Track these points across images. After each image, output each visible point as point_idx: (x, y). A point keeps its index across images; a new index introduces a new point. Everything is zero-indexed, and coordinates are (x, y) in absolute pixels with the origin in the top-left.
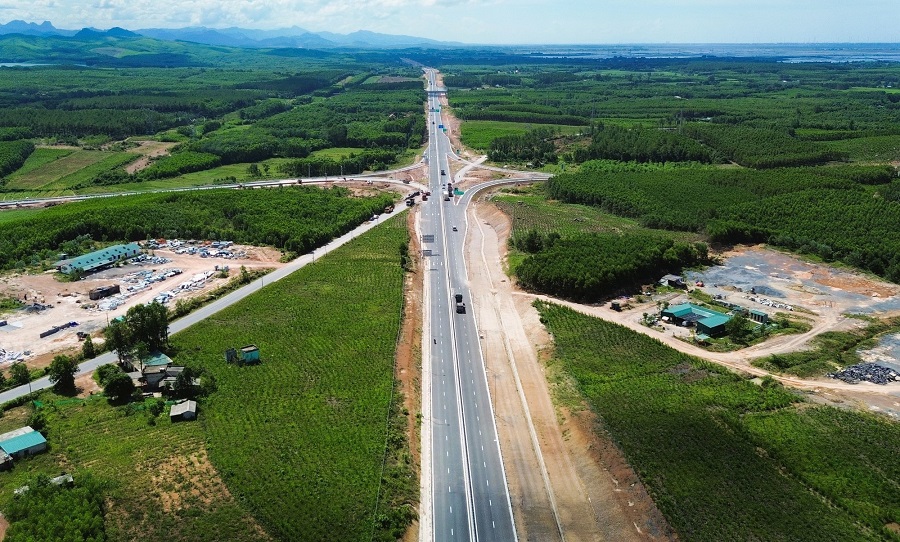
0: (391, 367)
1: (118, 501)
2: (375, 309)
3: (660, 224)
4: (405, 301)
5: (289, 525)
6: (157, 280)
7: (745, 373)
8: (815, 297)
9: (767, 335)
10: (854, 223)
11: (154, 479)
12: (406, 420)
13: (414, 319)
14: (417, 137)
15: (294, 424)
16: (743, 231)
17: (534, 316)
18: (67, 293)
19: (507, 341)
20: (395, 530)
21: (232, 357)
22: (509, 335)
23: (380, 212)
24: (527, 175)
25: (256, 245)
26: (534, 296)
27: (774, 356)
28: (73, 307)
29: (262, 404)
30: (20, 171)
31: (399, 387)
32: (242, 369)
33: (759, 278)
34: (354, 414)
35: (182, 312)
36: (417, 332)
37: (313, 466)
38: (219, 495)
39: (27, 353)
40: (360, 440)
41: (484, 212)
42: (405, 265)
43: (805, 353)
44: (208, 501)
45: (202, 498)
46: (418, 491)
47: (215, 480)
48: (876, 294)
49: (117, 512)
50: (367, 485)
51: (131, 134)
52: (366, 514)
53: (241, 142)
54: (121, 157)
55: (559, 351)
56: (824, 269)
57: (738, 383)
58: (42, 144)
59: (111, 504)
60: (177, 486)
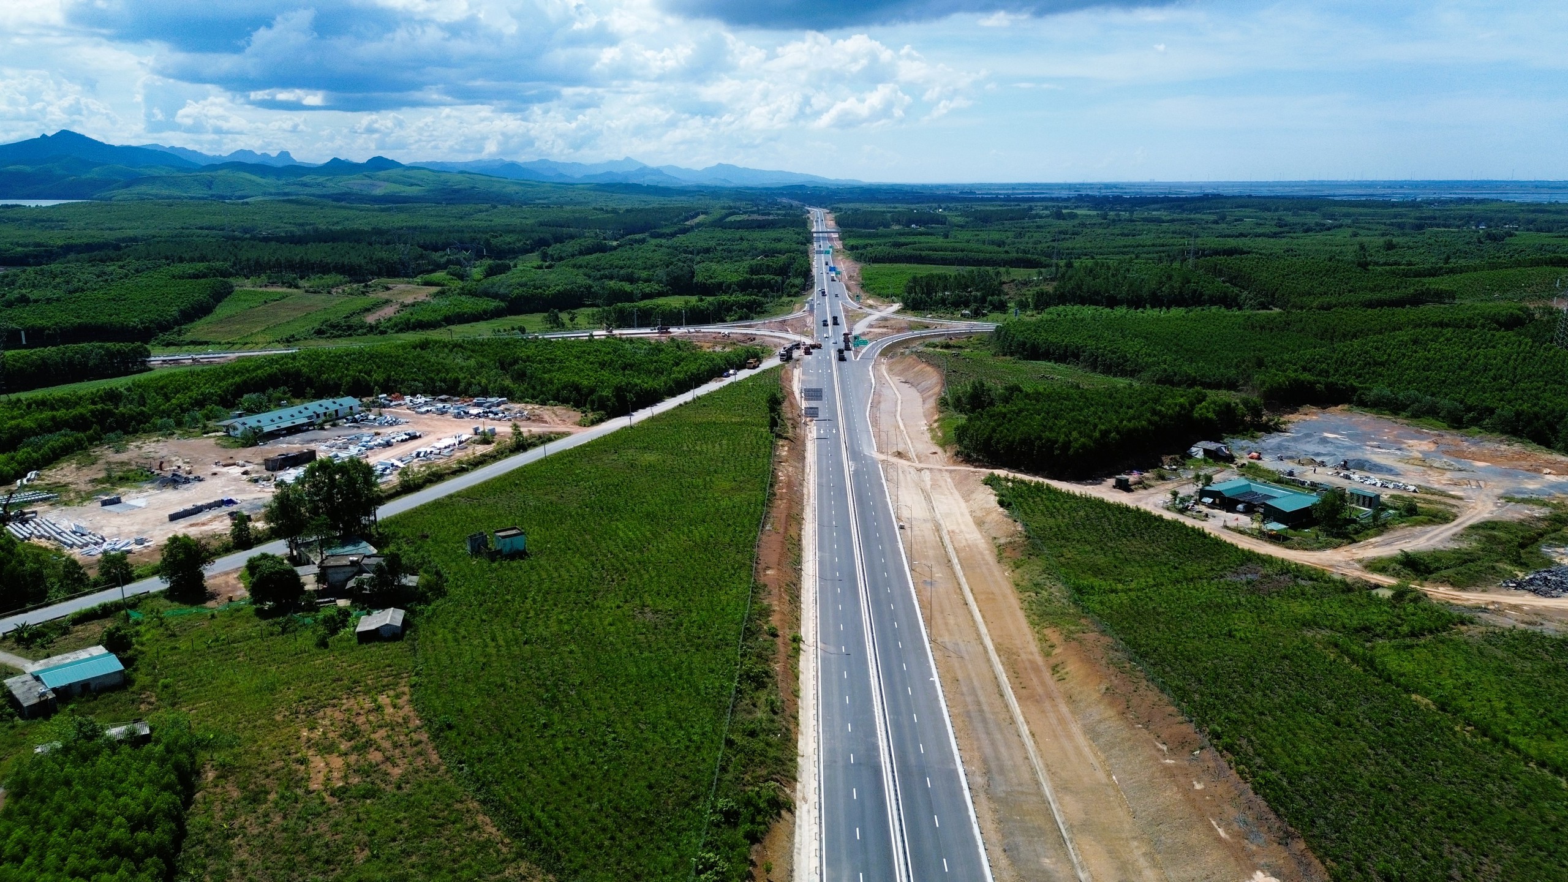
0: (751, 564)
1: (225, 771)
2: (727, 485)
3: (1177, 379)
4: (774, 475)
5: (544, 818)
6: (379, 445)
7: (1358, 580)
8: (1449, 475)
9: (1384, 525)
10: (1491, 373)
11: (305, 733)
12: (773, 644)
13: (790, 501)
14: (798, 281)
15: (573, 647)
16: (1312, 384)
17: (988, 498)
18: (231, 461)
19: (944, 533)
20: (748, 827)
21: (479, 546)
22: (947, 525)
23: (740, 367)
24: (961, 326)
25: (543, 403)
26: (986, 472)
27: (1406, 555)
28: (235, 479)
29: (522, 617)
30: (208, 318)
31: (762, 595)
32: (495, 565)
33: (1350, 448)
34: (682, 634)
35: (408, 487)
36: (795, 519)
37: (601, 716)
38: (419, 762)
39: (139, 542)
40: (691, 674)
41: (899, 367)
42: (777, 429)
43: (1455, 551)
44: (397, 771)
45: (387, 767)
46: (793, 760)
47: (415, 737)
48: (1548, 471)
49: (218, 790)
50: (698, 749)
51: (379, 274)
52: (695, 798)
53: (538, 282)
54: (360, 302)
55: (1034, 546)
56: (1451, 438)
57: (1351, 596)
58: (245, 285)
59: (211, 775)
60: (344, 746)
